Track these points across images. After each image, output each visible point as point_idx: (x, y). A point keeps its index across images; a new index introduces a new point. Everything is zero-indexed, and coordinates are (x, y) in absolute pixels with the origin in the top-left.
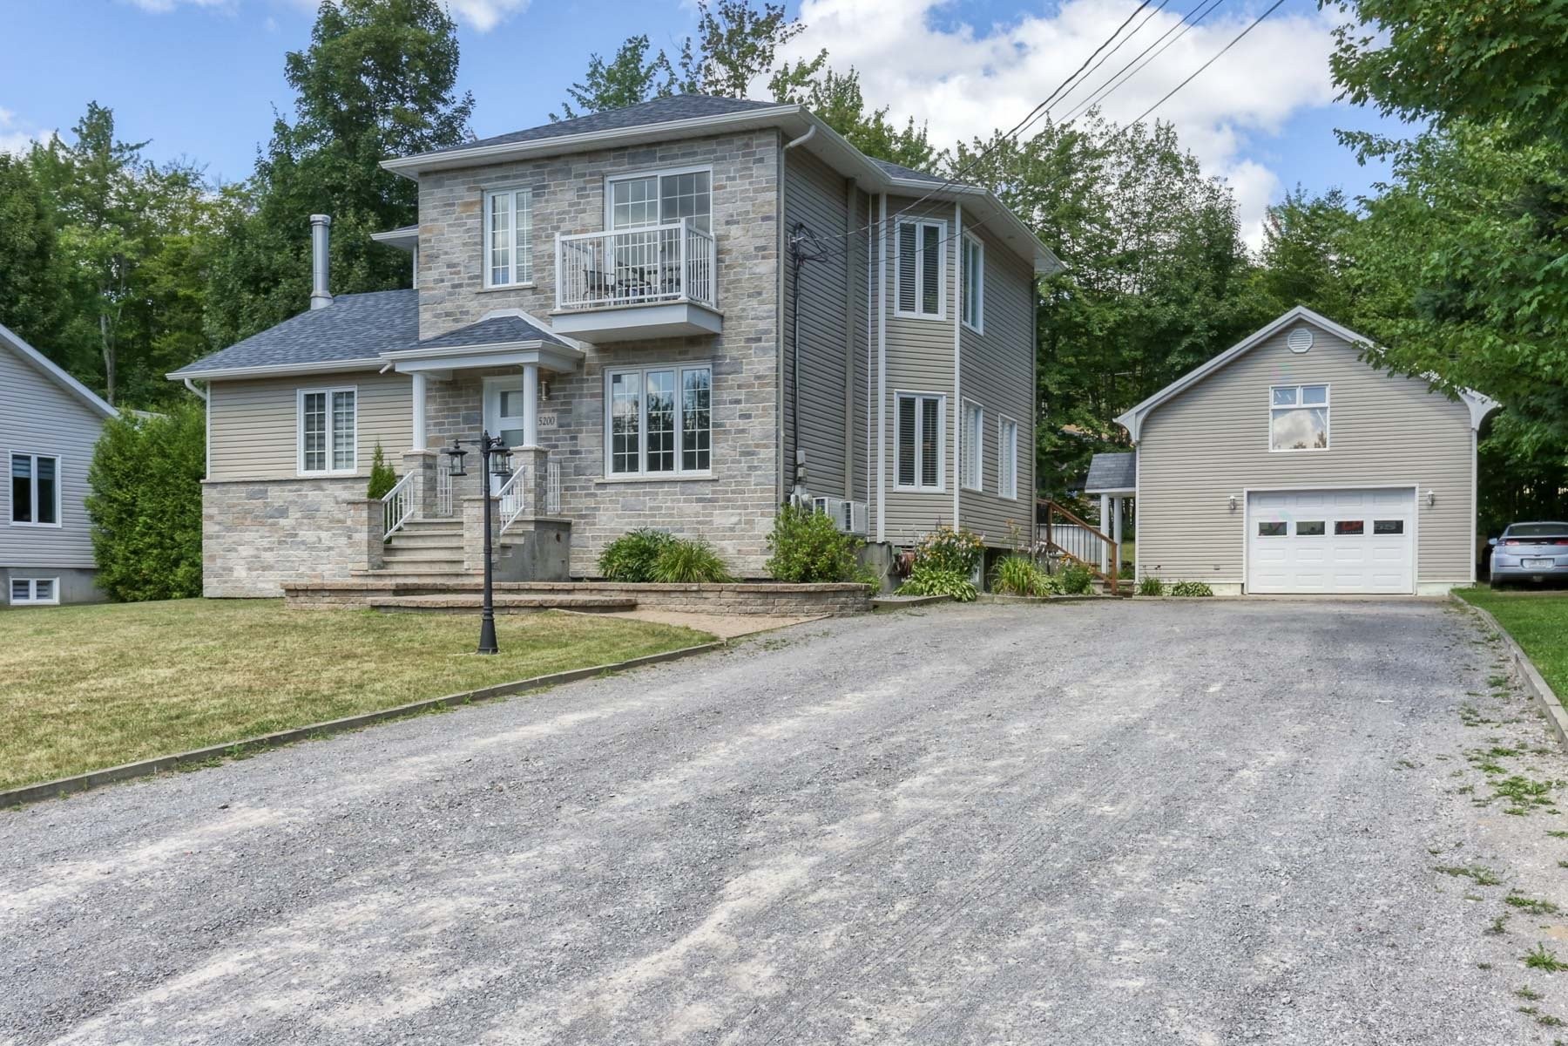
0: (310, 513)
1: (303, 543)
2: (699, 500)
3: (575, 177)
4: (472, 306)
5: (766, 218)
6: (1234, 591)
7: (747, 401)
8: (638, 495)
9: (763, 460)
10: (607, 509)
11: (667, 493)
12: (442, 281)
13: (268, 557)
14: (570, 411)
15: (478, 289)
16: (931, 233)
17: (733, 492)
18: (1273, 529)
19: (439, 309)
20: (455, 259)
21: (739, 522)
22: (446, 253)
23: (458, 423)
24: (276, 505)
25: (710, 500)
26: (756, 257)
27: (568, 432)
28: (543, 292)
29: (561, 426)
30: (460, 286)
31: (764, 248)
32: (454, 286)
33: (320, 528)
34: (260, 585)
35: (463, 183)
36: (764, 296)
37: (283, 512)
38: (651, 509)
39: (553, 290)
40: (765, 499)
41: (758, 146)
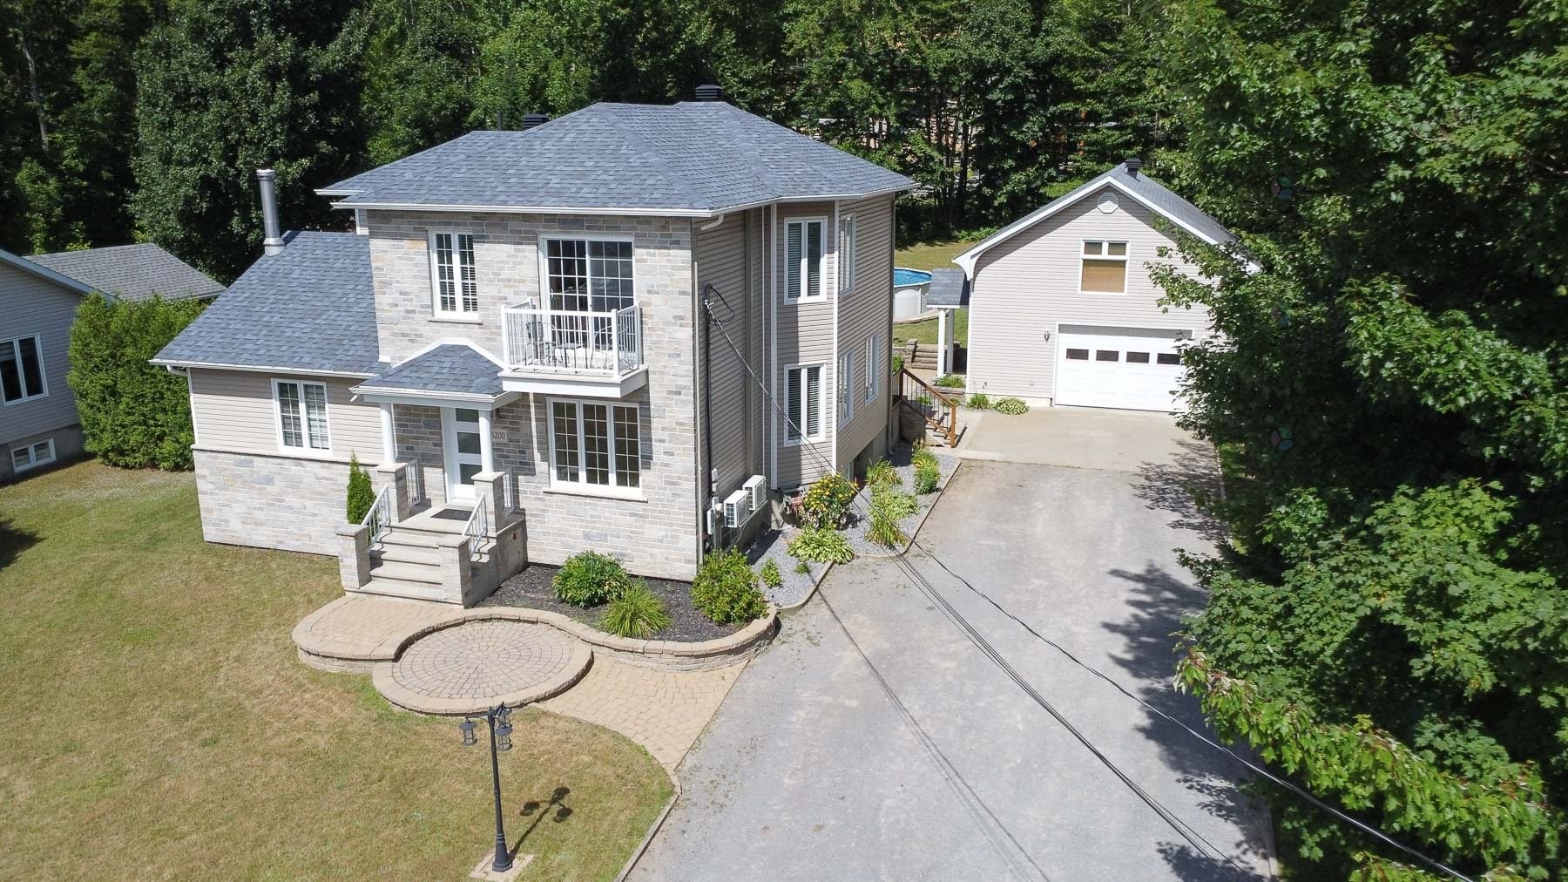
0: (295, 484)
1: (290, 507)
2: (632, 515)
3: (512, 232)
4: (427, 330)
5: (683, 293)
6: (1044, 404)
7: (670, 442)
8: (580, 504)
9: (684, 490)
10: (554, 512)
11: (605, 506)
12: (397, 305)
13: (259, 515)
14: (518, 430)
15: (430, 318)
16: (814, 230)
17: (660, 512)
18: (1077, 354)
19: (396, 329)
20: (408, 287)
21: (666, 536)
22: (398, 282)
23: (420, 427)
24: (262, 474)
25: (641, 516)
26: (675, 324)
27: (519, 447)
28: (488, 327)
29: (510, 440)
30: (413, 312)
31: (681, 318)
32: (408, 312)
33: (303, 497)
34: (255, 537)
35: (409, 223)
36: (683, 358)
37: (269, 480)
38: (592, 516)
39: (499, 327)
40: (686, 520)
41: (675, 230)
